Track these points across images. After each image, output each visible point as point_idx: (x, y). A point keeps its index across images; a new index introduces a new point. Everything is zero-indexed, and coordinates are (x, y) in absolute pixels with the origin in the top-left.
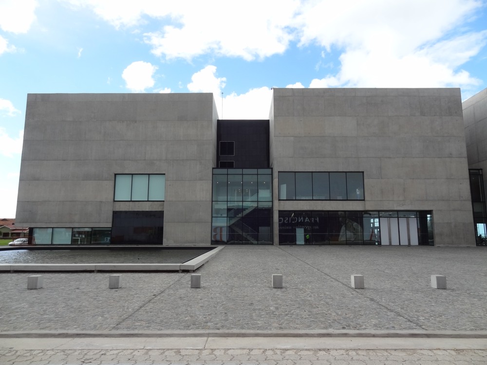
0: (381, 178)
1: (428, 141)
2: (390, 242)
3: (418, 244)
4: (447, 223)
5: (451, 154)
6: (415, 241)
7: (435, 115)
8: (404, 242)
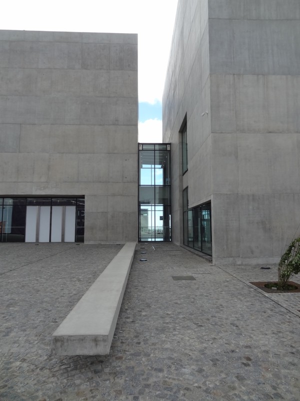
0: (19, 152)
1: (88, 103)
2: (37, 239)
3: (74, 241)
4: (102, 212)
5: (116, 120)
6: (71, 237)
7: (101, 69)
8: (57, 238)
